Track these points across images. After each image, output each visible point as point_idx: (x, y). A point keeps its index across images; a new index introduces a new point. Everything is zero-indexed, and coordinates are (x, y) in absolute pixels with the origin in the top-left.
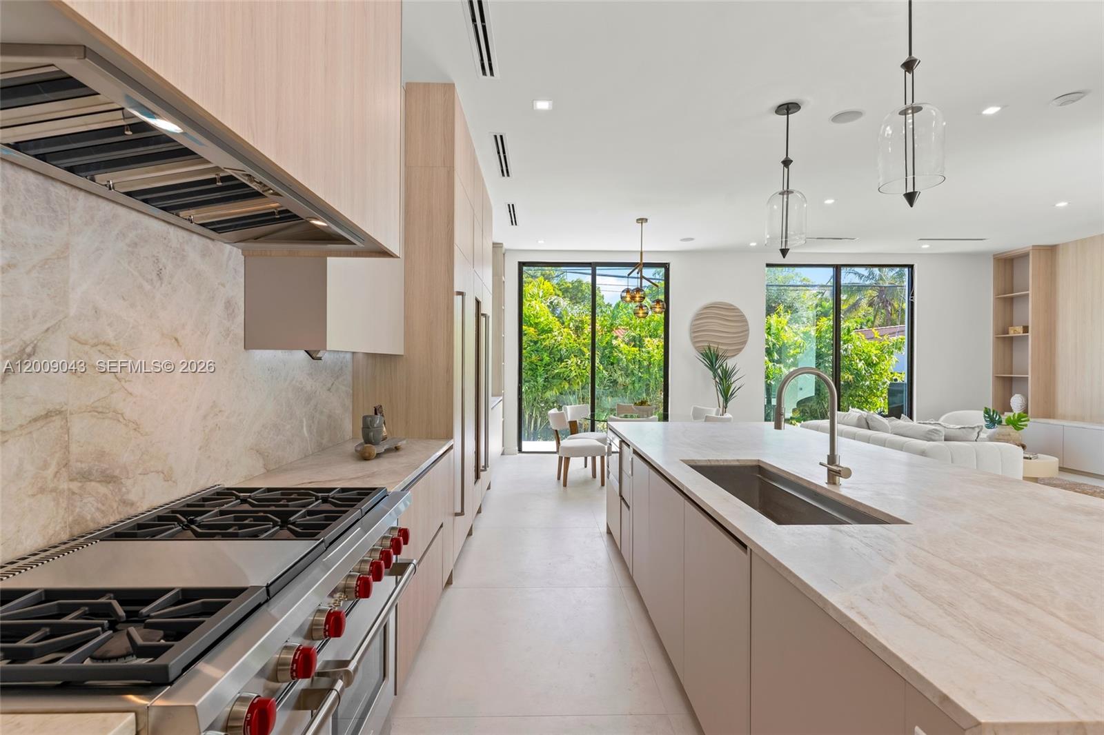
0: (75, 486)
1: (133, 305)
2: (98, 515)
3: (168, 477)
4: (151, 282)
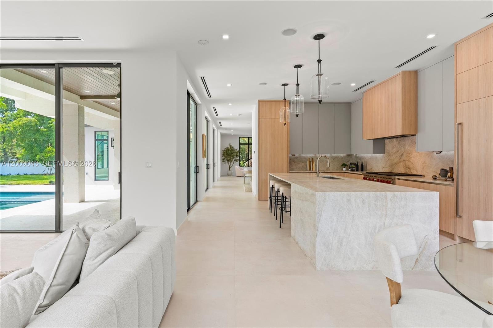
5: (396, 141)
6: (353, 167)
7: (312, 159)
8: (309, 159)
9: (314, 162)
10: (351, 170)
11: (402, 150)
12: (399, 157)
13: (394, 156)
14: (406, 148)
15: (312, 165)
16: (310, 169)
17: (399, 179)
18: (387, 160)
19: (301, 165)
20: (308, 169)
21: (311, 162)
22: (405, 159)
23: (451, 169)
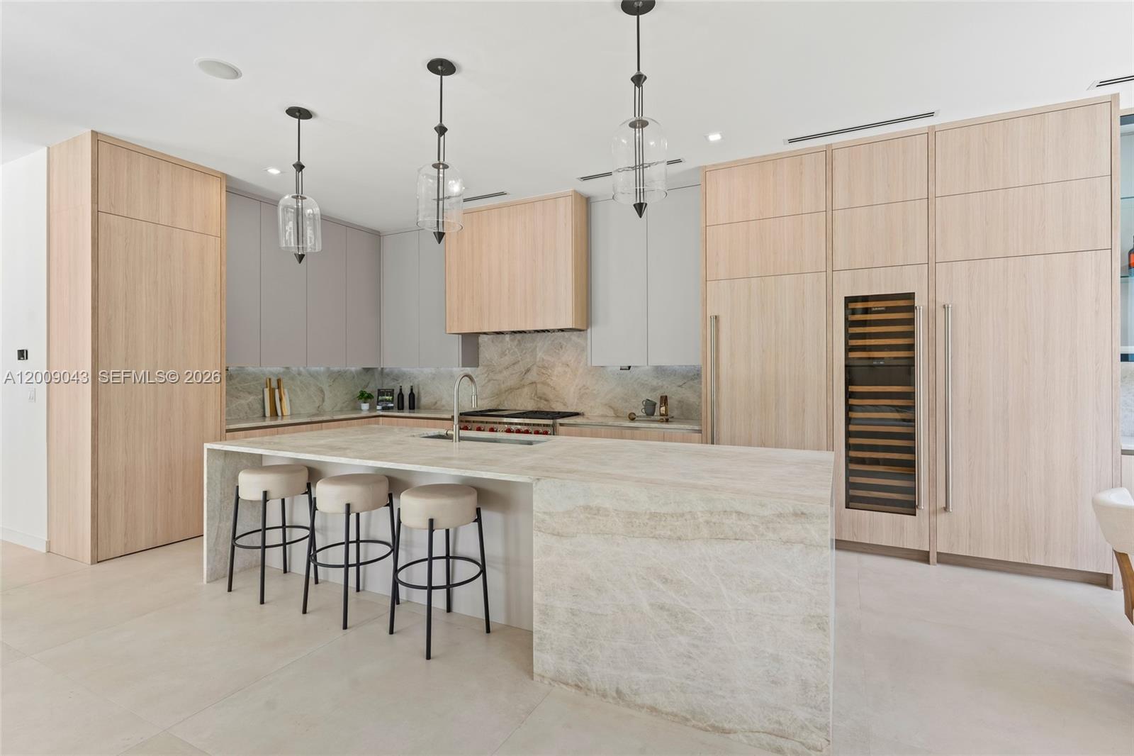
1: (553, 357)
4: (559, 350)
5: (512, 340)
6: (386, 400)
7: (279, 381)
8: (270, 379)
9: (286, 390)
10: (384, 409)
11: (528, 360)
12: (517, 375)
13: (506, 373)
14: (538, 357)
15: (281, 400)
16: (274, 414)
17: (561, 425)
18: (486, 381)
19: (243, 402)
20: (268, 413)
21: (277, 391)
22: (534, 380)
23: (664, 400)
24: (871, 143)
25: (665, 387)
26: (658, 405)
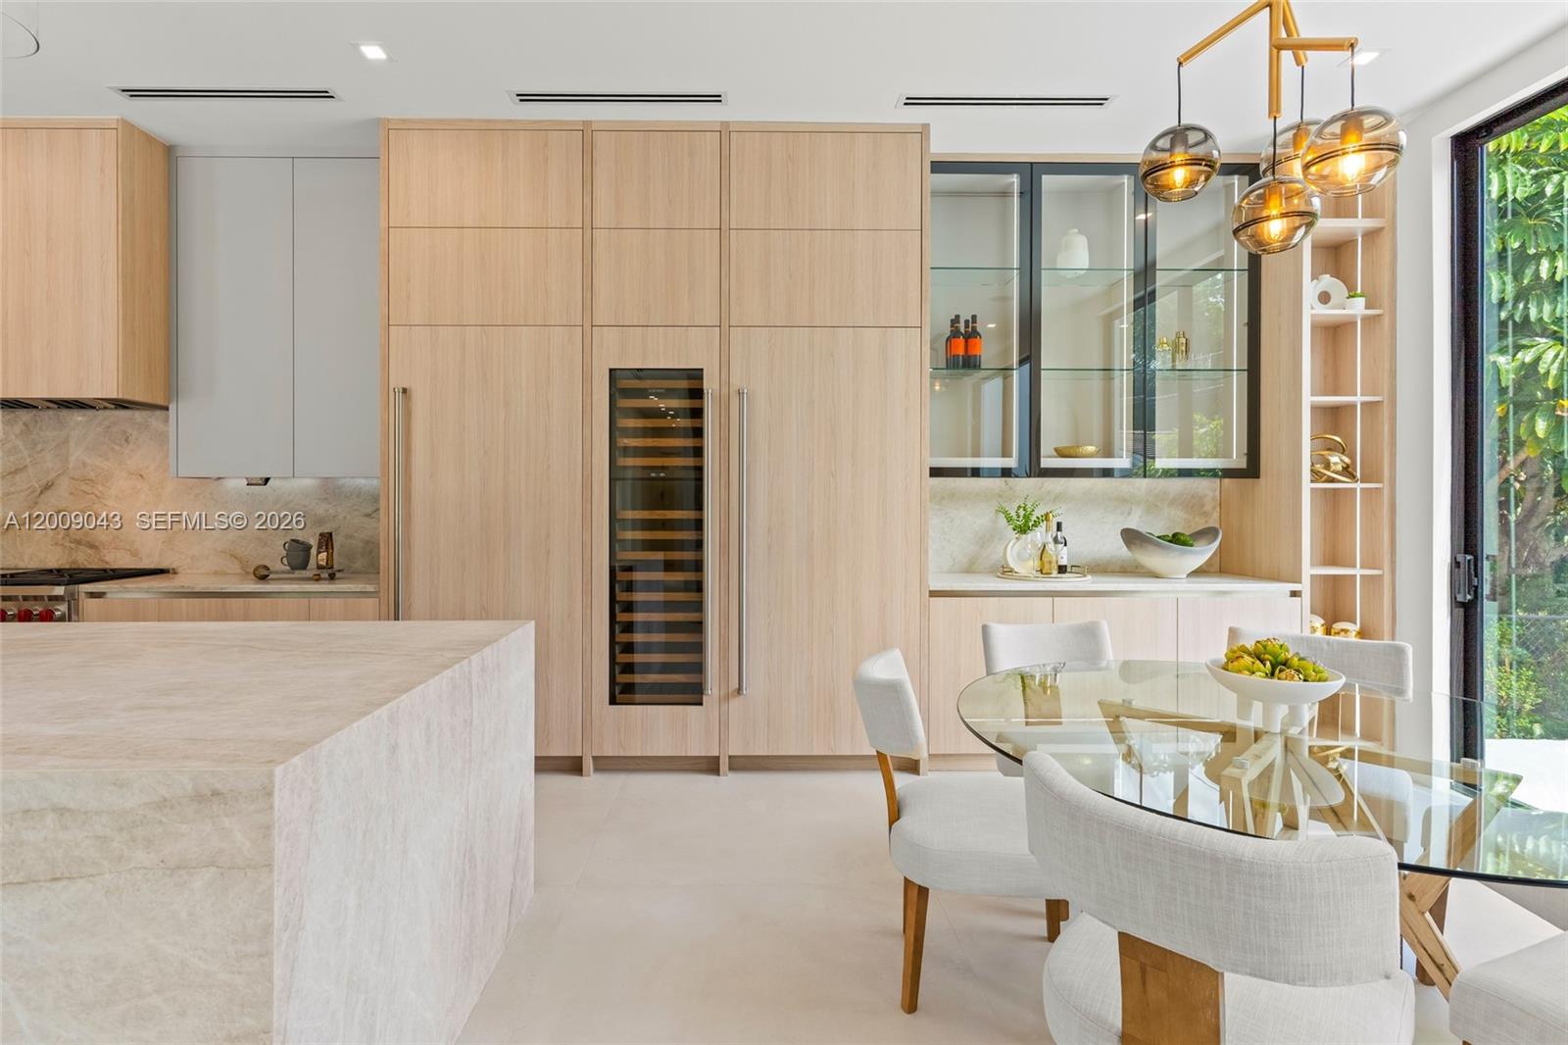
0: (73, 545)
1: (107, 459)
2: (86, 563)
3: (135, 554)
4: (121, 445)
5: (8, 423)
11: (49, 465)
14: (72, 459)
17: (92, 595)
23: (327, 540)
24: (647, 131)
25: (341, 517)
26: (314, 551)
